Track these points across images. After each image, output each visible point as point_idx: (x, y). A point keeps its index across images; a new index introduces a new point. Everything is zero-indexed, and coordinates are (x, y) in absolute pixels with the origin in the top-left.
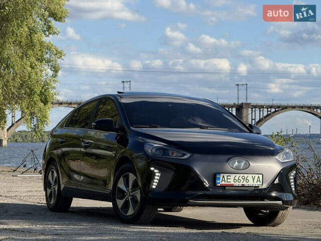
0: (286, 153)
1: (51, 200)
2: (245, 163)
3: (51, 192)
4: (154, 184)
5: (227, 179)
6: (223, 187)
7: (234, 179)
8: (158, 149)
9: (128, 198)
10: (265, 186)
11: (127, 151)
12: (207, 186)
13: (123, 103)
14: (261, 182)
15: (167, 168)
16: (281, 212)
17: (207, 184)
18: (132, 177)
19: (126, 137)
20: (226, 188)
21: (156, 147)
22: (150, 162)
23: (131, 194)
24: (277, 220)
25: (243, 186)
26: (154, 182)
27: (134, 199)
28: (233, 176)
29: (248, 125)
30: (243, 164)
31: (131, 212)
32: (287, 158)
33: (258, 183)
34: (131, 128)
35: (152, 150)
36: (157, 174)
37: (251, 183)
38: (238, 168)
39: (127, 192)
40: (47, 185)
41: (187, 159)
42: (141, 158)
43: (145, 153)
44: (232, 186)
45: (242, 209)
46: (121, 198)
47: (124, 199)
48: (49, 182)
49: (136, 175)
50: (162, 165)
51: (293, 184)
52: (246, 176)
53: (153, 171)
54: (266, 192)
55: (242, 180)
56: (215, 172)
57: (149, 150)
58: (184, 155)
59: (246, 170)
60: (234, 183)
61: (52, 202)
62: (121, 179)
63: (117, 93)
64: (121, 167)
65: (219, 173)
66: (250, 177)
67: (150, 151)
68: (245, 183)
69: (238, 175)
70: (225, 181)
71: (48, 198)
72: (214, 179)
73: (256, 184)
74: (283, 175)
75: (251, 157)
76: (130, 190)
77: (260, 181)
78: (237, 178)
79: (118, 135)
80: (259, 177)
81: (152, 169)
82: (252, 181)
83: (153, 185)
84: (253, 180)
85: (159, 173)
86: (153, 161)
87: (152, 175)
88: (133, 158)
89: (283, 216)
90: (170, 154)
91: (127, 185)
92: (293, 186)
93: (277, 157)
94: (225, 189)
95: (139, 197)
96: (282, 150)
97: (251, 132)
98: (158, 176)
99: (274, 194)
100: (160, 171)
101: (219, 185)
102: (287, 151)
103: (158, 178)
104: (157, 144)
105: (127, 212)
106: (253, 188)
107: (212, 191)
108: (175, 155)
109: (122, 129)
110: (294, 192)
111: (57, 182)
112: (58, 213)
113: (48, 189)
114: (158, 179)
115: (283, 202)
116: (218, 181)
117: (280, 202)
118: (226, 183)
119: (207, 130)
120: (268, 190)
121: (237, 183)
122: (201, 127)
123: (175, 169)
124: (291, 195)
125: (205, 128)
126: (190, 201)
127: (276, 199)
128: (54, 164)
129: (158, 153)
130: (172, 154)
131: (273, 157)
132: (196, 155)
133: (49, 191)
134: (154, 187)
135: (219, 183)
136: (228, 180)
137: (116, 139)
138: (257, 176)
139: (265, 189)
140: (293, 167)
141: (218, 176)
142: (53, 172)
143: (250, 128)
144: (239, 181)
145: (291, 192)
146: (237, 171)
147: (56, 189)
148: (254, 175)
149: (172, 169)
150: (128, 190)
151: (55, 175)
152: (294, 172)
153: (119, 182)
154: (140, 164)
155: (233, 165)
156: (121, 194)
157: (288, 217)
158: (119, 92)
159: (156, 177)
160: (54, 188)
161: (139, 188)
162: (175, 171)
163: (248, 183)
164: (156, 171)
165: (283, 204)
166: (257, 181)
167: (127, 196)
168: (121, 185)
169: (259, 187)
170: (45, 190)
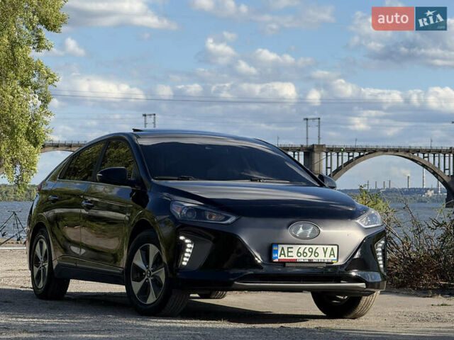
0: (371, 216)
1: (39, 283)
2: (314, 229)
3: (39, 272)
4: (185, 259)
5: (288, 252)
6: (283, 263)
7: (298, 252)
8: (190, 210)
9: (147, 279)
10: (341, 262)
11: (146, 213)
12: (259, 262)
13: (141, 145)
14: (336, 256)
15: (203, 237)
16: (364, 298)
17: (259, 259)
18: (153, 250)
19: (146, 193)
20: (287, 265)
21: (188, 207)
22: (179, 228)
23: (152, 274)
24: (358, 310)
25: (310, 262)
26: (184, 256)
27: (156, 281)
28: (296, 248)
29: (317, 176)
30: (310, 231)
31: (151, 299)
32: (373, 222)
33: (332, 257)
34: (152, 180)
35: (181, 212)
36: (189, 246)
37: (321, 257)
38: (303, 237)
39: (146, 270)
40: (33, 261)
41: (232, 223)
42: (166, 223)
43: (173, 217)
44: (295, 262)
45: (309, 295)
46: (138, 280)
47: (143, 282)
48: (37, 257)
49: (159, 247)
50: (196, 233)
51: (380, 258)
52: (314, 247)
53: (183, 241)
54: (343, 270)
55: (309, 254)
56: (271, 242)
57: (177, 212)
58: (227, 218)
59: (314, 239)
60: (297, 258)
61: (41, 285)
62: (138, 254)
63: (132, 131)
64: (138, 236)
65: (277, 244)
66: (320, 249)
67: (179, 213)
68: (313, 257)
69: (303, 247)
70: (284, 254)
71: (35, 280)
72: (269, 252)
73: (328, 258)
74: (367, 246)
75: (321, 221)
76: (151, 269)
77: (334, 255)
78: (301, 251)
79: (133, 191)
80: (332, 249)
81: (182, 238)
82: (323, 255)
83: (183, 261)
84: (325, 253)
85: (191, 243)
86: (183, 226)
87: (182, 246)
88: (154, 223)
89: (368, 304)
90: (208, 217)
91: (146, 261)
92: (381, 262)
93: (358, 221)
94: (284, 266)
95: (163, 277)
96: (366, 210)
97: (322, 185)
98: (190, 248)
99: (354, 274)
100: (193, 241)
101: (277, 260)
102: (373, 212)
103: (191, 251)
104: (190, 204)
105: (146, 299)
106: (325, 265)
107: (266, 269)
108: (214, 218)
109: (139, 182)
110: (382, 271)
111: (48, 256)
112: (48, 302)
113: (34, 267)
114: (189, 253)
115: (367, 284)
116: (274, 255)
117: (362, 285)
118: (286, 258)
119: (260, 183)
120: (345, 267)
121: (302, 257)
122: (252, 179)
123: (213, 237)
124: (378, 275)
125: (256, 181)
126: (236, 283)
127: (357, 280)
128: (42, 231)
129: (190, 215)
130: (210, 216)
131: (353, 221)
132: (244, 219)
133: (36, 270)
134: (184, 263)
135: (277, 258)
136: (290, 254)
137: (131, 196)
138: (330, 247)
139: (341, 266)
140: (381, 235)
141: (275, 248)
142: (41, 243)
143: (321, 180)
144: (305, 254)
145: (379, 270)
146: (302, 240)
147: (46, 266)
148: (325, 247)
149: (210, 239)
150: (147, 268)
151: (45, 247)
152: (383, 242)
153: (135, 258)
154: (165, 231)
155: (296, 232)
156: (139, 274)
157: (374, 306)
158: (135, 130)
159: (187, 250)
160: (43, 266)
161: (163, 265)
162: (214, 241)
163: (317, 258)
164: (187, 241)
165: (367, 287)
166: (331, 255)
167: (146, 277)
168: (138, 261)
169: (332, 263)
170: (31, 268)
